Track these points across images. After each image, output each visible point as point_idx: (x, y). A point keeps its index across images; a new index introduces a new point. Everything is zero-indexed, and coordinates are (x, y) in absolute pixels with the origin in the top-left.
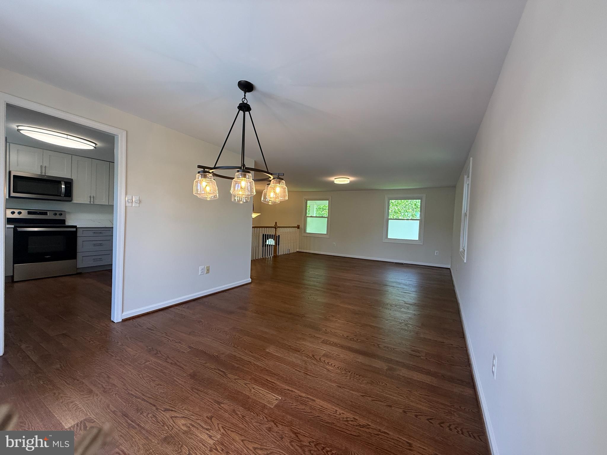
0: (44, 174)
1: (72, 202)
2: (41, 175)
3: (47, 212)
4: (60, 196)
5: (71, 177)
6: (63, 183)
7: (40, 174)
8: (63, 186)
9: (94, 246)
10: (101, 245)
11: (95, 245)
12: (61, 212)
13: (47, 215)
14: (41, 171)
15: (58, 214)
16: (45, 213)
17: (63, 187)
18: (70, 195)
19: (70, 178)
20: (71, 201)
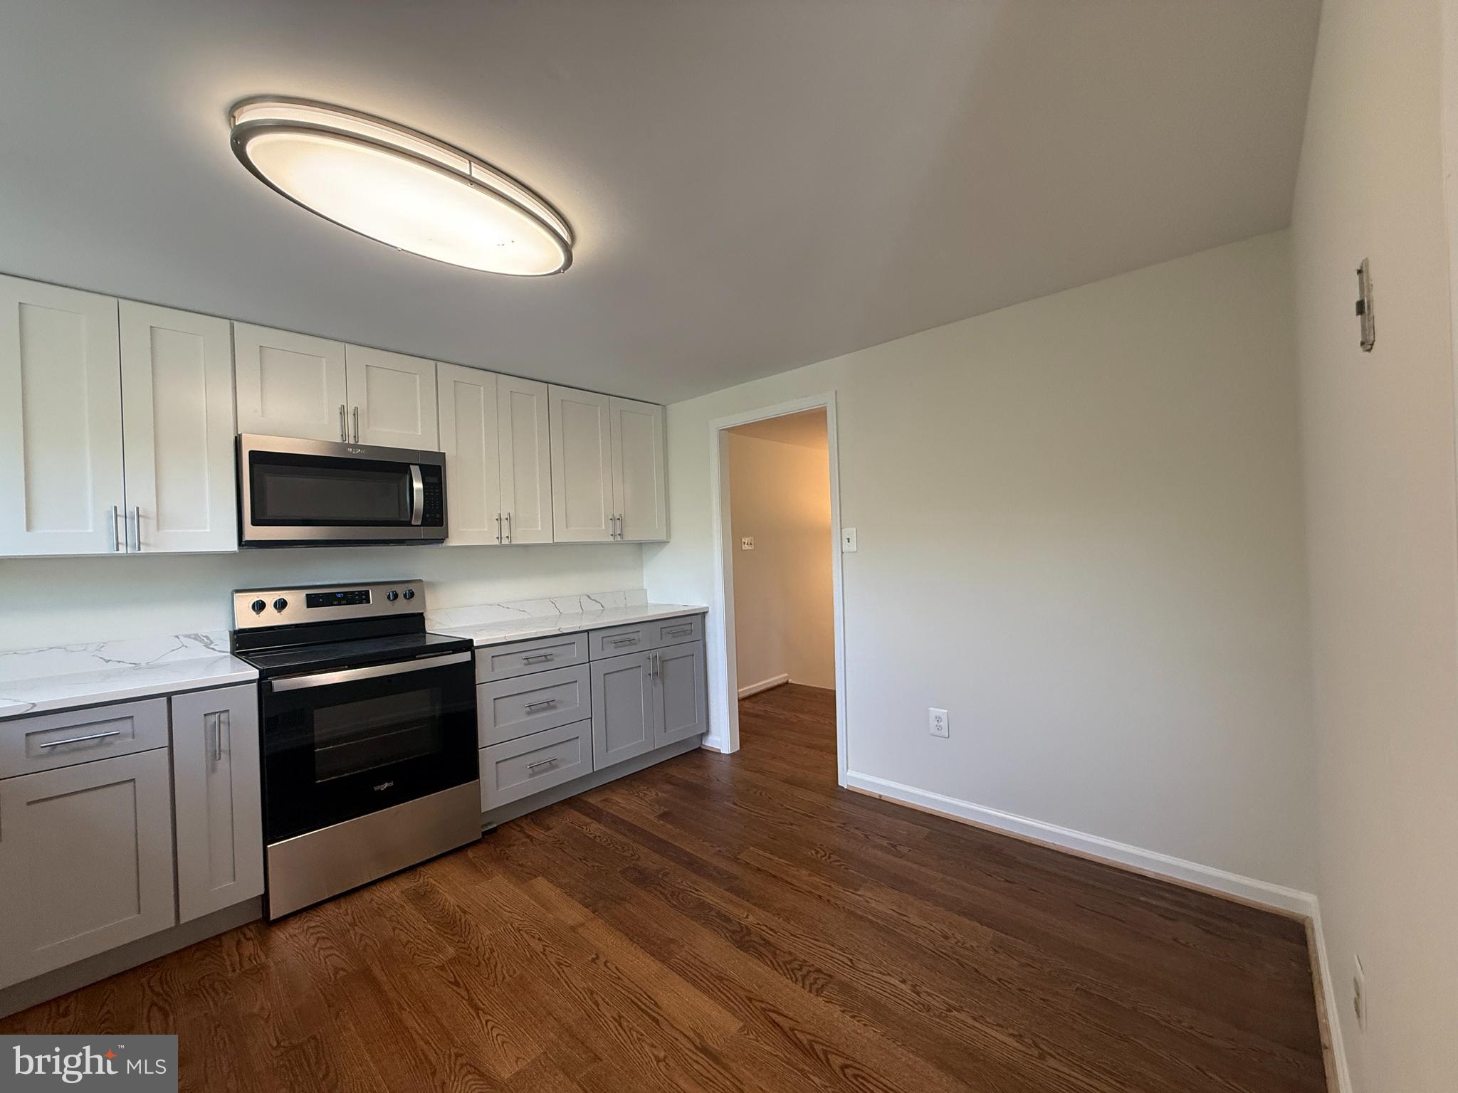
0: (352, 441)
1: (444, 544)
2: (344, 446)
3: (368, 591)
4: (409, 524)
5: (439, 449)
6: (415, 471)
7: (339, 440)
8: (418, 485)
9: (529, 713)
10: (550, 705)
11: (532, 709)
12: (411, 587)
13: (369, 602)
14: (343, 427)
15: (401, 596)
16: (362, 598)
17: (418, 490)
18: (438, 516)
19: (437, 451)
20: (442, 540)
